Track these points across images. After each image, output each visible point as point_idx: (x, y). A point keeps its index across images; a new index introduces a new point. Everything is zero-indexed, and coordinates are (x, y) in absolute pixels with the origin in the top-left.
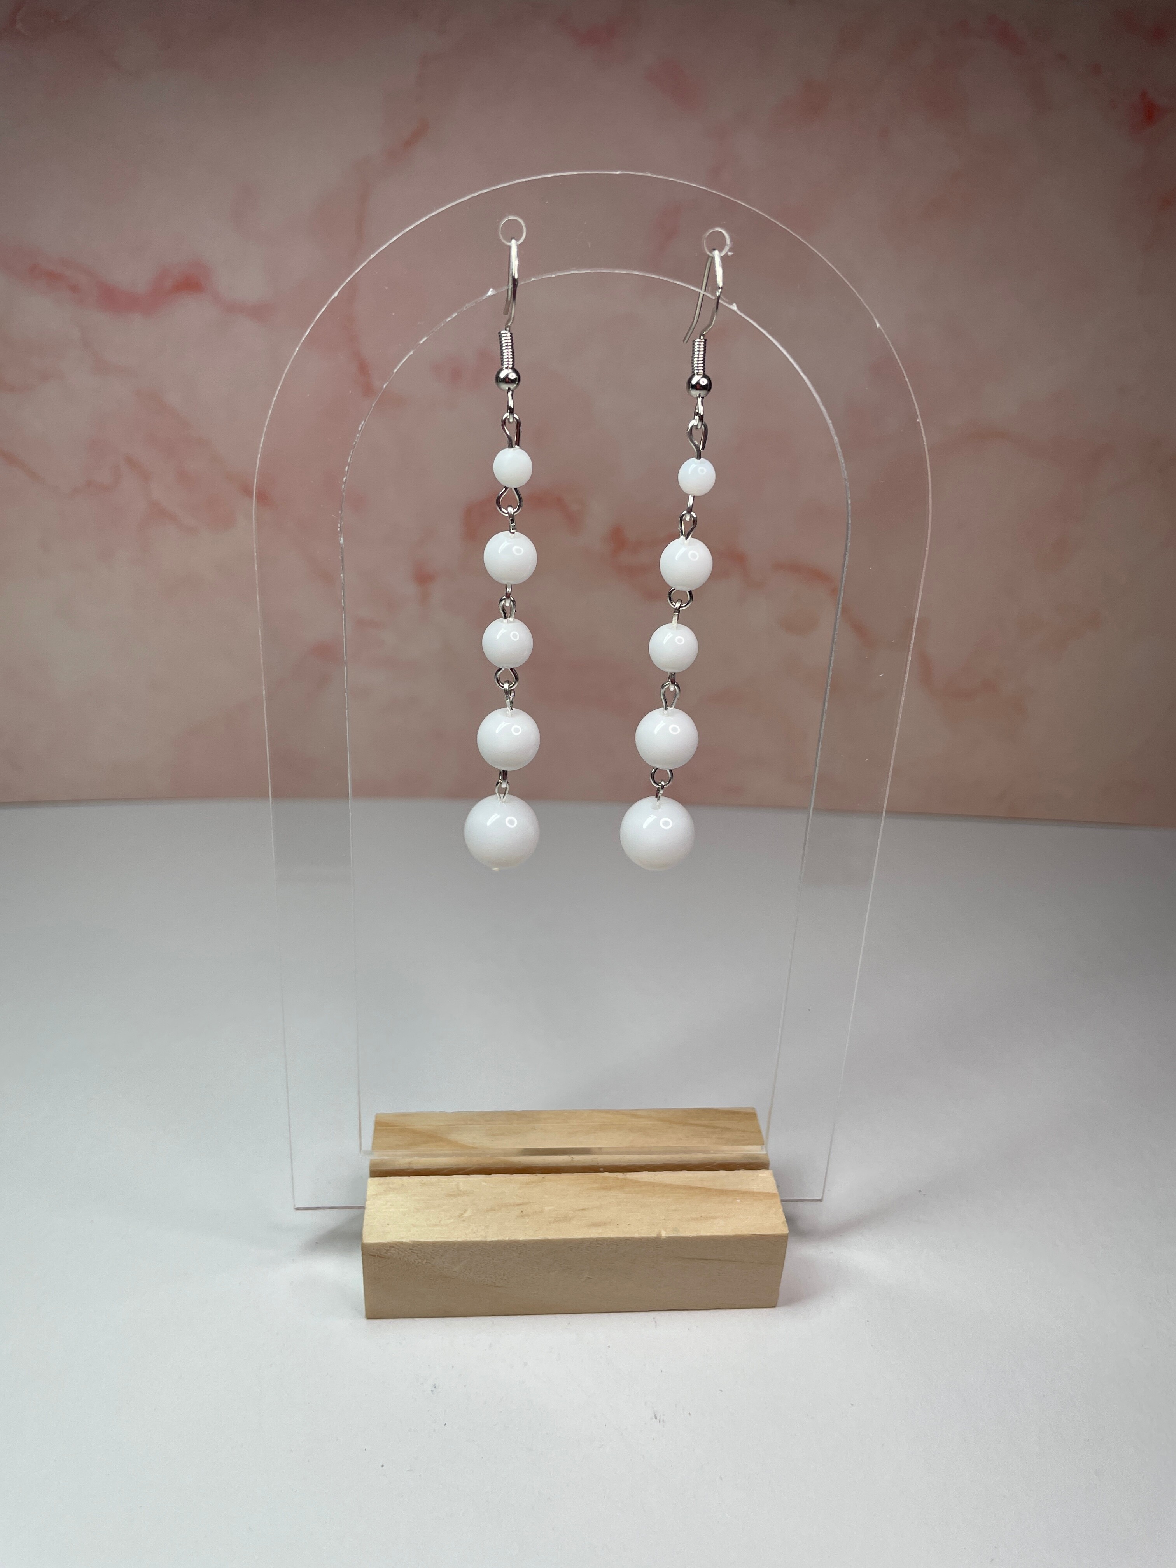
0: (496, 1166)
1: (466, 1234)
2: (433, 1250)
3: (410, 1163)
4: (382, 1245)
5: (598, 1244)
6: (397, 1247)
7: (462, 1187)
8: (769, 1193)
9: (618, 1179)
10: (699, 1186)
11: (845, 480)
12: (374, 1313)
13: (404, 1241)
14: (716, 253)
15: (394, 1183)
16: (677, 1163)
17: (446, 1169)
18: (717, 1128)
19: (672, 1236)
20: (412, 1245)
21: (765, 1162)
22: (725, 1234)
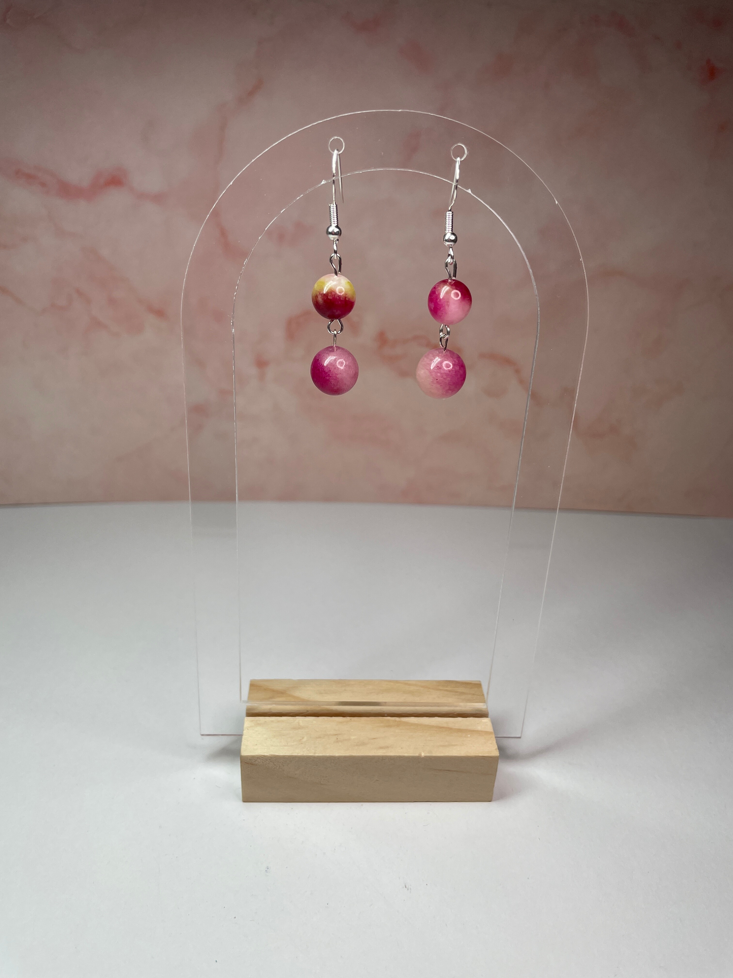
0: (322, 712)
2: (283, 761)
3: (270, 709)
4: (253, 757)
6: (261, 758)
7: (301, 724)
8: (488, 732)
9: (396, 721)
10: (446, 726)
11: (536, 295)
12: (247, 798)
13: (266, 755)
14: (458, 159)
15: (260, 720)
16: (432, 712)
17: (292, 713)
18: (457, 692)
19: (428, 756)
20: (270, 757)
21: (486, 713)
22: (460, 755)
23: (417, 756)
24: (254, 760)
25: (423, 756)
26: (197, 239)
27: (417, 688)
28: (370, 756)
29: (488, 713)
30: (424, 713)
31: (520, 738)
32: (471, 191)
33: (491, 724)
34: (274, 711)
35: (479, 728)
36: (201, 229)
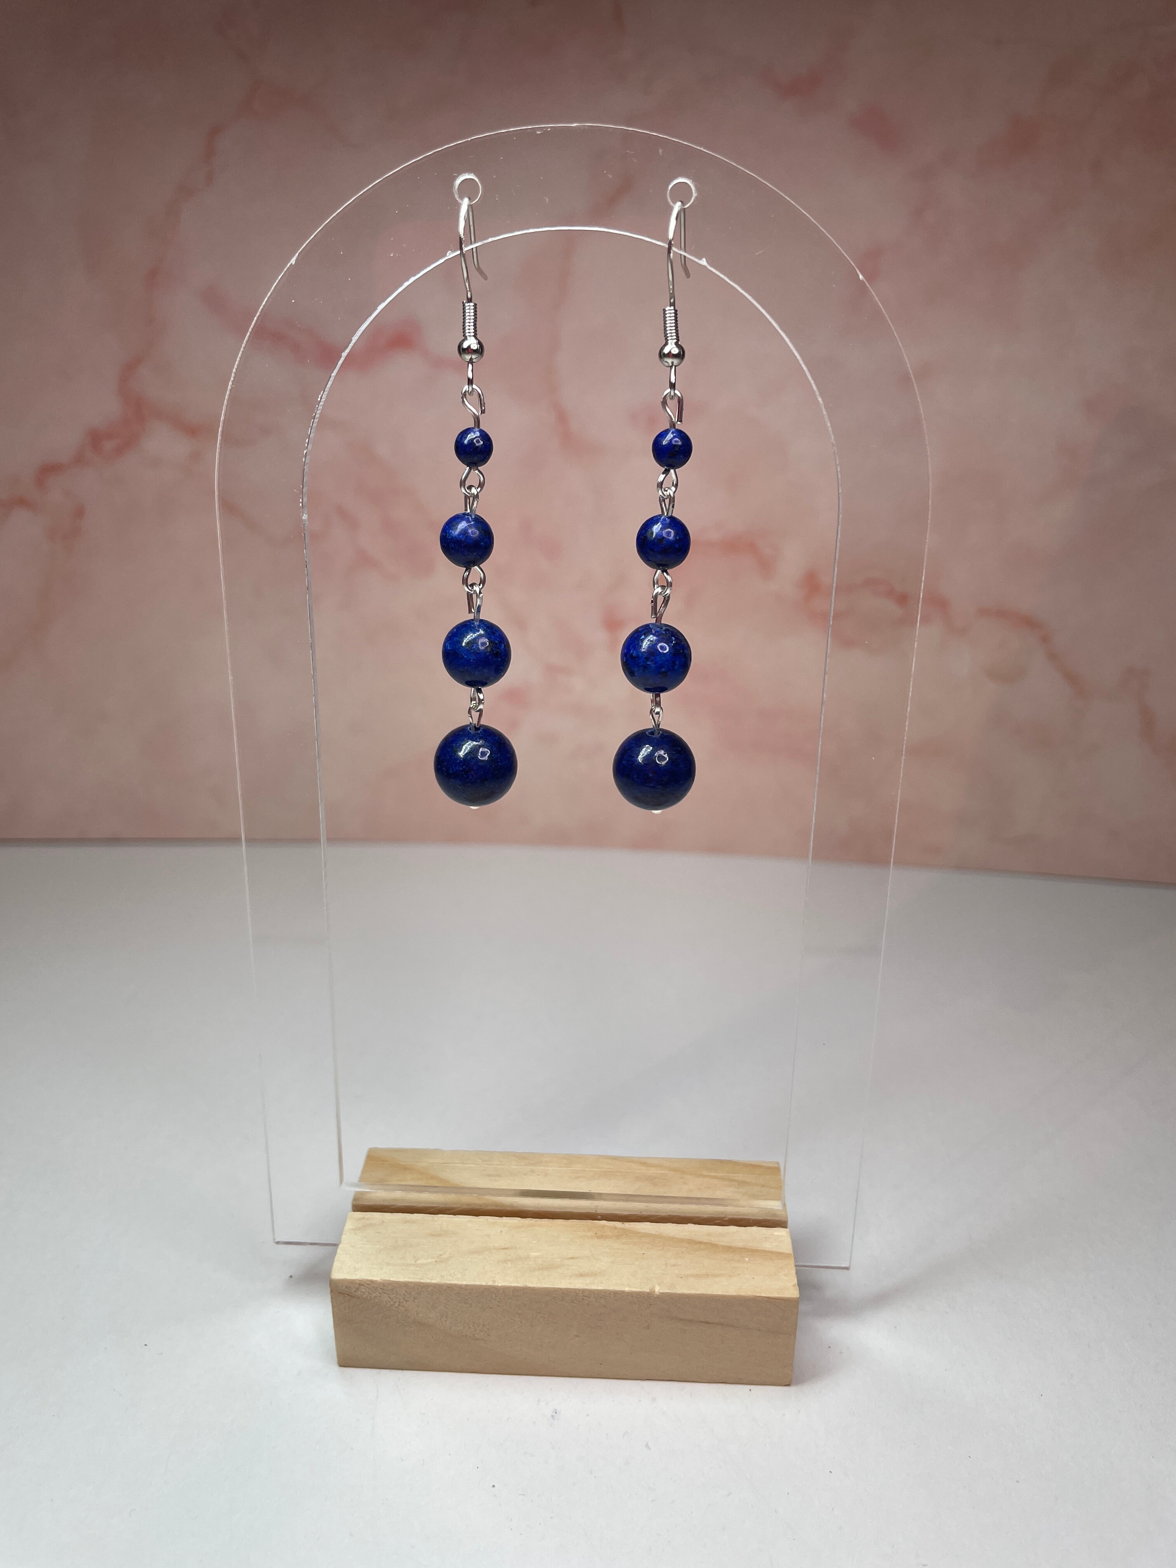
0: (486, 1208)
1: (441, 1276)
2: (406, 1292)
3: (395, 1200)
4: (352, 1282)
5: (586, 1297)
6: (366, 1286)
7: (446, 1227)
8: (782, 1253)
9: (616, 1228)
10: (705, 1241)
11: (833, 444)
12: (346, 1361)
13: (375, 1279)
15: (374, 1219)
16: (683, 1215)
17: (433, 1207)
18: (734, 1181)
19: (667, 1293)
20: (383, 1284)
21: (783, 1219)
22: (727, 1294)
23: (647, 1293)
24: (355, 1290)
25: (658, 1294)
26: (238, 359)
27: (661, 1172)
28: (561, 1289)
29: (787, 1219)
30: (670, 1215)
31: (847, 1268)
32: (707, 261)
33: (790, 1240)
34: (400, 1204)
35: (767, 1246)
36: (245, 342)
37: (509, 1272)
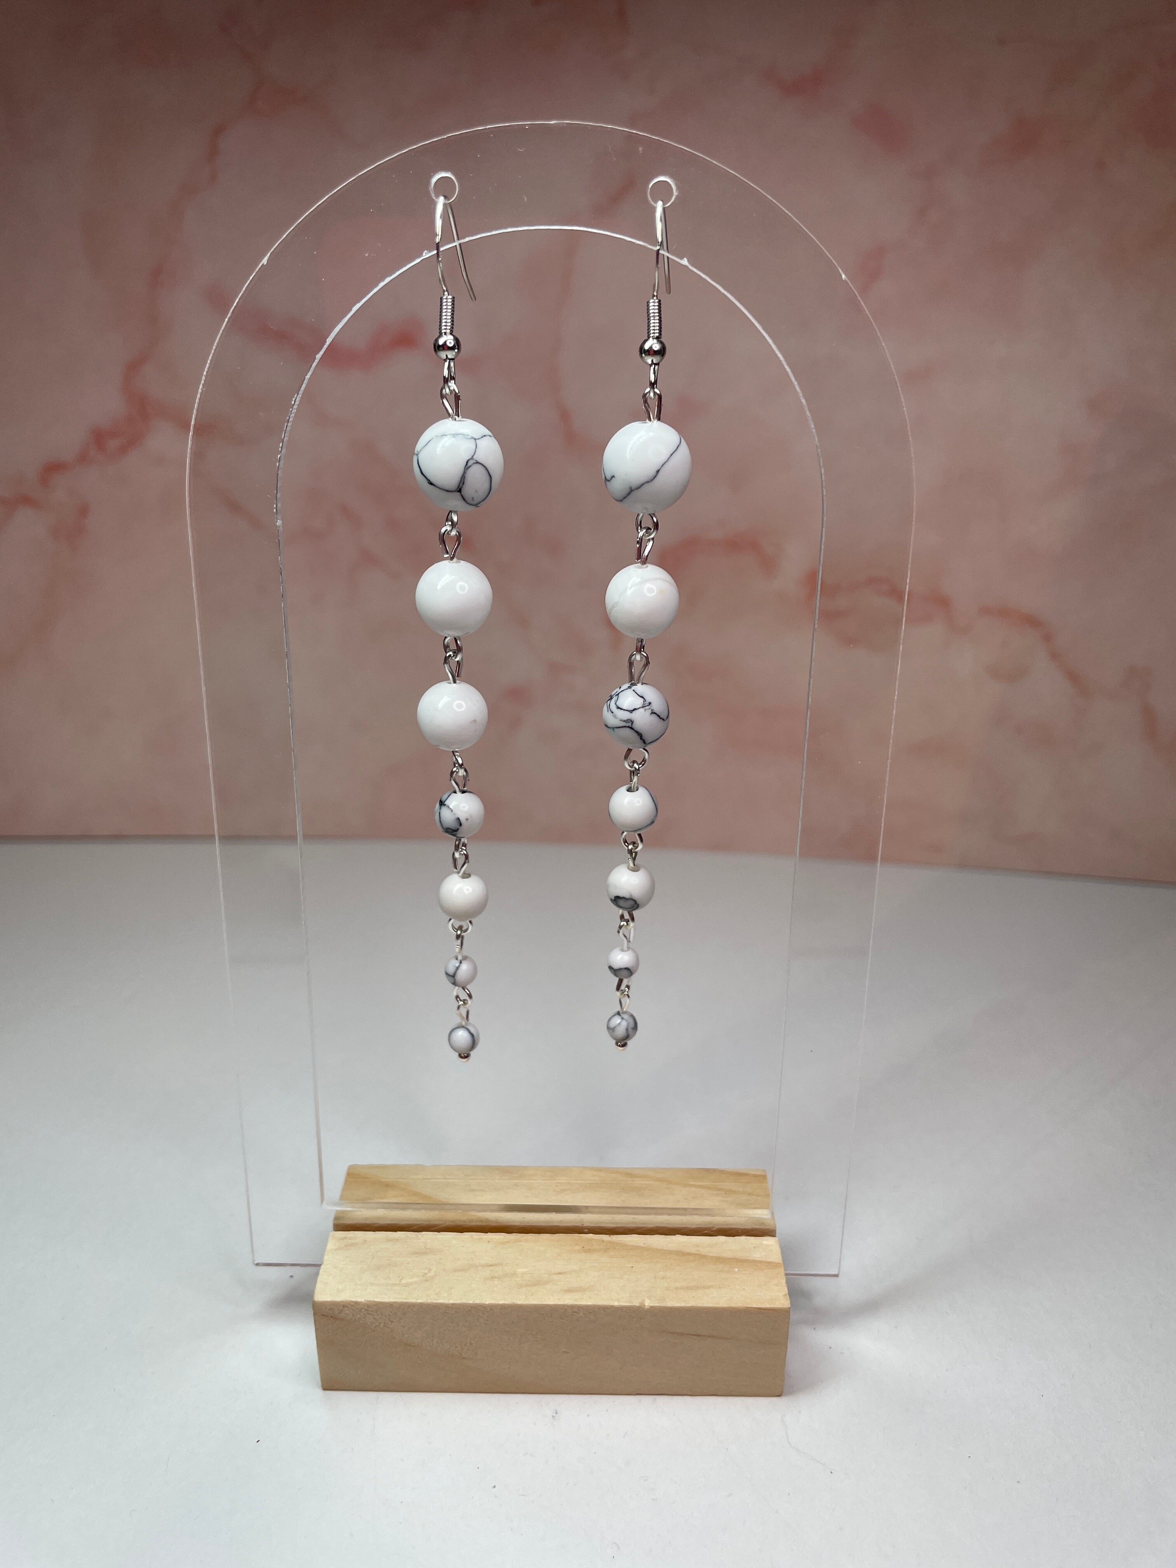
0: (470, 1224)
2: (391, 1312)
3: (376, 1218)
4: (336, 1304)
5: (574, 1312)
6: (350, 1307)
7: (430, 1245)
8: (772, 1262)
9: (603, 1241)
10: (696, 1252)
11: (817, 446)
12: (330, 1384)
13: (358, 1300)
14: (660, 203)
15: (356, 1238)
16: (670, 1226)
17: (416, 1225)
18: (721, 1190)
19: (657, 1306)
20: (367, 1305)
21: (771, 1228)
22: (717, 1306)
23: (637, 1307)
24: (337, 1311)
25: (648, 1307)
26: (209, 362)
27: (648, 1182)
28: (549, 1305)
29: (775, 1227)
30: (657, 1227)
31: (836, 1276)
32: (688, 261)
34: (382, 1222)
35: (757, 1256)
36: (215, 344)
37: (496, 1289)
